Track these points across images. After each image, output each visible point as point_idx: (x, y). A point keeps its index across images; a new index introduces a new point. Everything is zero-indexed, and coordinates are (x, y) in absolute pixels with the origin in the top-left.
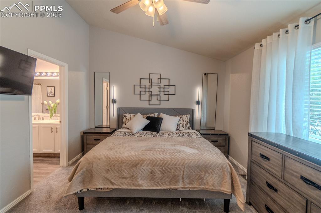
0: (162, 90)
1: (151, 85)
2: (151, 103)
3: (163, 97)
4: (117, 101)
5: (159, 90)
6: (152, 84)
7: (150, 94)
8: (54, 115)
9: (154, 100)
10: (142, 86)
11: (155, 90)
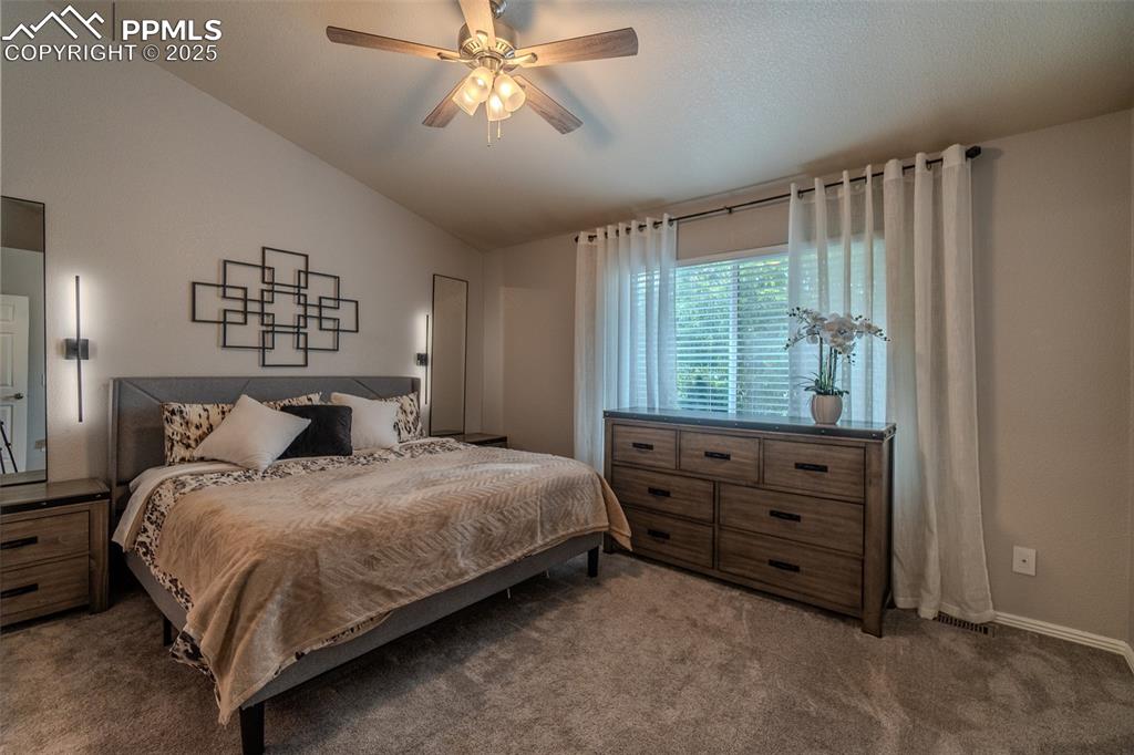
0: (313, 311)
1: (272, 291)
2: (271, 358)
3: (318, 338)
4: (95, 349)
5: (302, 313)
6: (276, 288)
7: (268, 325)
9: (284, 350)
10: (230, 292)
11: (285, 309)
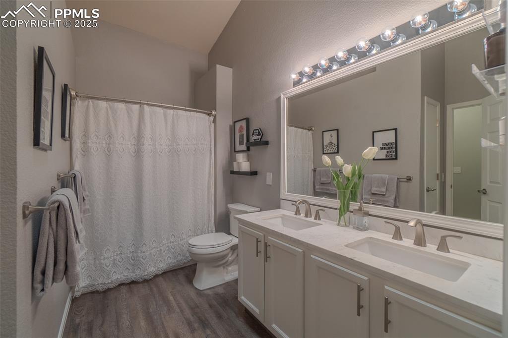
8: (354, 206)
